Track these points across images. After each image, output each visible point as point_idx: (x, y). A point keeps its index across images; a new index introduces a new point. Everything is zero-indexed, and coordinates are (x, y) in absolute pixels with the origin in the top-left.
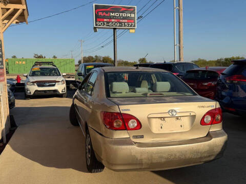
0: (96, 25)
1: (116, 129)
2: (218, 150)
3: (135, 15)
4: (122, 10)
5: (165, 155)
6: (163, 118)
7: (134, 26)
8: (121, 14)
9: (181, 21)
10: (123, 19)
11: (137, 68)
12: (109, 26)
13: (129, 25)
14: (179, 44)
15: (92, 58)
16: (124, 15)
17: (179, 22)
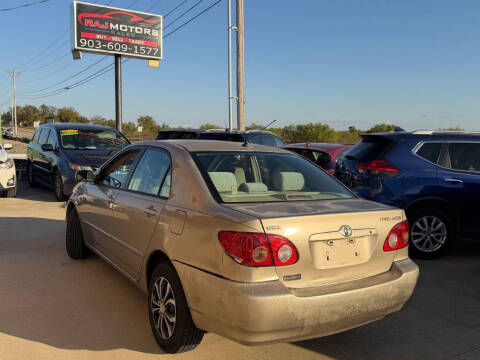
0: (79, 45)
1: (257, 265)
2: (409, 292)
3: (159, 33)
4: (132, 20)
5: (340, 309)
6: (330, 242)
7: (159, 54)
8: (132, 28)
9: (242, 53)
10: (135, 38)
11: (244, 145)
12: (106, 49)
13: (147, 51)
14: (238, 95)
15: (35, 109)
16: (138, 30)
17: (238, 56)
